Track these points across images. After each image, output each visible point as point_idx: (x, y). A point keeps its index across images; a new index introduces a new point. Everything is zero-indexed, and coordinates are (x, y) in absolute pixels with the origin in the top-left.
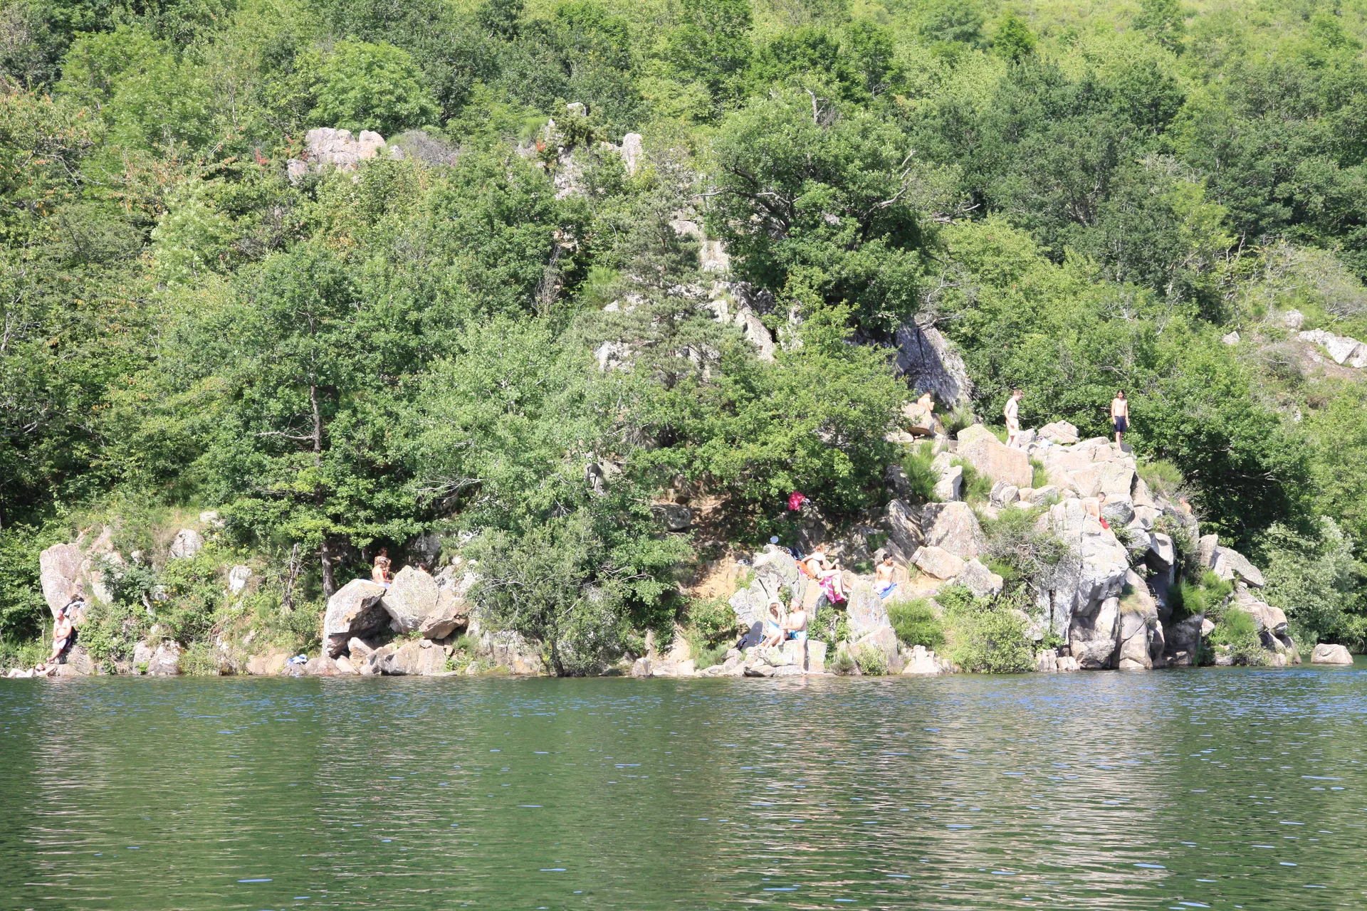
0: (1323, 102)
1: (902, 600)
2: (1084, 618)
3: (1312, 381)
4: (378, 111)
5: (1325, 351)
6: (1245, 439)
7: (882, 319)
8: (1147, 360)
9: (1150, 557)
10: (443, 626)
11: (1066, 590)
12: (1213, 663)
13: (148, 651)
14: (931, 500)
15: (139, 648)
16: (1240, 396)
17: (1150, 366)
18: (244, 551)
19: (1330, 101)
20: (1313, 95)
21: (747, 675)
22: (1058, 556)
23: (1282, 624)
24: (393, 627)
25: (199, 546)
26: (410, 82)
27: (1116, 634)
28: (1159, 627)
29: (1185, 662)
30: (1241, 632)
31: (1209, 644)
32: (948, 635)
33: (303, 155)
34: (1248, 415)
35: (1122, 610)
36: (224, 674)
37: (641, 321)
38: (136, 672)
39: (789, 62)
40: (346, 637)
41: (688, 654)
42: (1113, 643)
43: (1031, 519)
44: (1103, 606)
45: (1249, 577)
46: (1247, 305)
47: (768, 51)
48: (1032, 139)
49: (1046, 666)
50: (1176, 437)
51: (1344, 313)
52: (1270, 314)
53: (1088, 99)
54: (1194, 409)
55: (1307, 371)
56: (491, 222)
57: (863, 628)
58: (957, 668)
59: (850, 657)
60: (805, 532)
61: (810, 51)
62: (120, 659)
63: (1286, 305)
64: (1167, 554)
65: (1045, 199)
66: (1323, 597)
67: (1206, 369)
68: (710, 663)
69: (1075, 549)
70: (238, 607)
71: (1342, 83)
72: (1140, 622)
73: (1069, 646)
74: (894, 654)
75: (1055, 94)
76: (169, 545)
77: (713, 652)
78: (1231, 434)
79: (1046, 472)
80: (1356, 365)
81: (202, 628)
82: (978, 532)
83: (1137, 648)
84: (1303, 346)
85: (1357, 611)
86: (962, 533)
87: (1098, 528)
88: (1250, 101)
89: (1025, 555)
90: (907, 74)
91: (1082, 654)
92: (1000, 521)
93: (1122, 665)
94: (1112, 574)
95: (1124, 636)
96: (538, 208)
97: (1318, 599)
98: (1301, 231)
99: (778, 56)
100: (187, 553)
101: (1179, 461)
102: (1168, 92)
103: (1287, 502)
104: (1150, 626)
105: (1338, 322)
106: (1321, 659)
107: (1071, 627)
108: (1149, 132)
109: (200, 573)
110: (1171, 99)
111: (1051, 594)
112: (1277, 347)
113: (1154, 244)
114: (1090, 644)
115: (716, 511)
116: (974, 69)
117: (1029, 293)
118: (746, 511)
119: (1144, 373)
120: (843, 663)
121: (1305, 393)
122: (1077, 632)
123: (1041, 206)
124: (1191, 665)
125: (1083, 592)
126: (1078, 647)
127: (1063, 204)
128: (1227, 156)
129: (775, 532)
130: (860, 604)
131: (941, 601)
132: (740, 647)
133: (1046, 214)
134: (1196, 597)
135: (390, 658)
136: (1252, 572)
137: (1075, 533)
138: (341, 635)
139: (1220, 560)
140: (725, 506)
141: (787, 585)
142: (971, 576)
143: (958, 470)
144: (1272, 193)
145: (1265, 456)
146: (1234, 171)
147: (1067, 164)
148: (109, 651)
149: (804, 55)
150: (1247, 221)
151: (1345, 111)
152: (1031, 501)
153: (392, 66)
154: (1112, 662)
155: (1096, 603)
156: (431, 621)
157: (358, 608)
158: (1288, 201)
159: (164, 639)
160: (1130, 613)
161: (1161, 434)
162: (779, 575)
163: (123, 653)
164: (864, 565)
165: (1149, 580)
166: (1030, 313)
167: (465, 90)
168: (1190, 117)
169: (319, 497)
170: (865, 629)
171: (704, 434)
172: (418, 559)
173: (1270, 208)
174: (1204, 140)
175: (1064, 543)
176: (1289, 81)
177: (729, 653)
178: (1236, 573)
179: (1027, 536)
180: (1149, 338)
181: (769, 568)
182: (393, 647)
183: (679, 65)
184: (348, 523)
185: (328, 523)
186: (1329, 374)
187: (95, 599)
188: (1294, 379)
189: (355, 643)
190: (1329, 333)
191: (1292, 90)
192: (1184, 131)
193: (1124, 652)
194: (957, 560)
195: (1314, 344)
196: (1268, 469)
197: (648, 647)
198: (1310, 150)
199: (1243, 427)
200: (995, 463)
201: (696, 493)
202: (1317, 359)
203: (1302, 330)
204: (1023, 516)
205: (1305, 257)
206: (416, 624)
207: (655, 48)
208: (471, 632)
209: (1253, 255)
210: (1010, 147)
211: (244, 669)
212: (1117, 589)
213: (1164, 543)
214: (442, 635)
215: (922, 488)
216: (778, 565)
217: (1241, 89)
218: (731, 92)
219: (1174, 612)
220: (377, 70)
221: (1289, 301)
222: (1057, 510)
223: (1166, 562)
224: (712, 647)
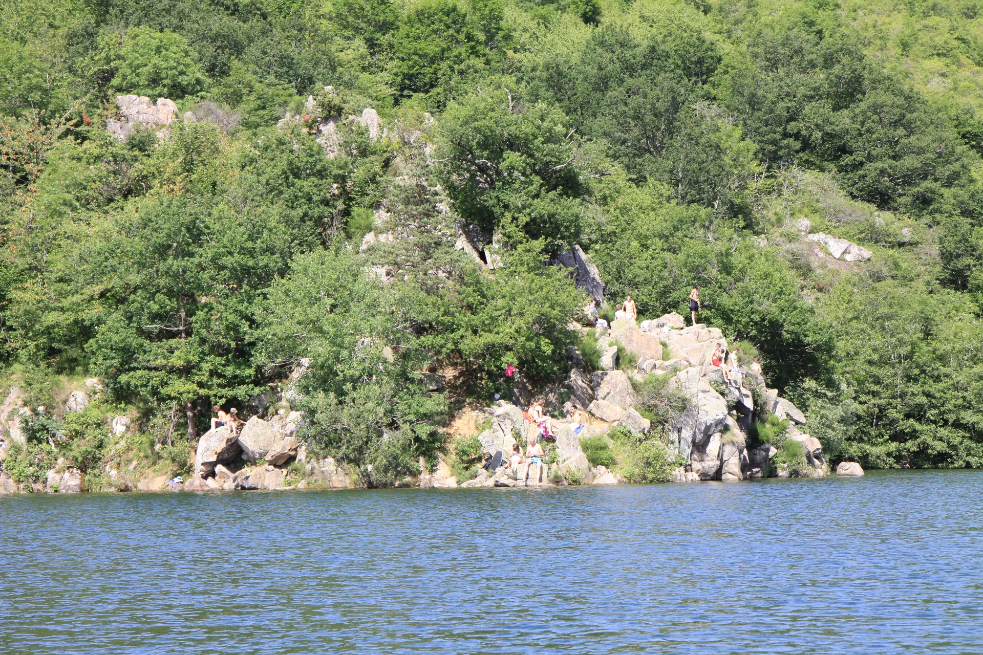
0: (820, 61)
1: (588, 436)
2: (700, 447)
3: (819, 271)
4: (165, 82)
5: (826, 249)
6: (794, 324)
7: (558, 245)
8: (726, 269)
9: (738, 406)
10: (281, 456)
11: (688, 428)
12: (777, 476)
13: (58, 477)
14: (598, 369)
15: (51, 474)
16: (790, 294)
17: (729, 274)
18: (123, 405)
19: (826, 61)
20: (814, 56)
21: (496, 486)
22: (684, 406)
23: (818, 449)
24: (244, 457)
25: (87, 403)
26: (188, 60)
27: (720, 457)
28: (745, 452)
29: (760, 475)
30: (794, 455)
31: (774, 463)
32: (619, 458)
33: (118, 117)
34: (795, 308)
35: (724, 441)
36: (121, 491)
37: (407, 250)
38: (50, 491)
39: (429, 26)
40: (214, 464)
41: (449, 473)
42: (718, 463)
43: (664, 382)
44: (711, 439)
45: (795, 418)
46: (770, 214)
47: (413, 17)
48: (615, 92)
49: (679, 478)
50: (748, 323)
51: (839, 221)
52: (787, 221)
53: (653, 59)
54: (760, 304)
55: (814, 265)
56: (287, 178)
57: (566, 455)
58: (625, 480)
59: (560, 473)
60: (515, 390)
61: (445, 18)
62: (35, 482)
63: (798, 215)
64: (749, 403)
65: (627, 136)
66: (833, 429)
67: (767, 275)
68: (467, 479)
69: (694, 401)
70: (122, 444)
71: (834, 48)
72: (735, 449)
73: (690, 465)
74: (586, 471)
75: (628, 54)
76: (65, 402)
77: (468, 472)
78: (785, 320)
79: (669, 348)
80: (849, 260)
81: (96, 460)
82: (631, 391)
83: (733, 466)
84: (811, 244)
85: (855, 439)
86: (620, 391)
87: (708, 387)
88: (768, 60)
89: (662, 407)
90: (513, 34)
91: (698, 470)
92: (645, 383)
93: (723, 477)
94: (717, 418)
95: (725, 458)
96: (318, 167)
97: (830, 431)
98: (806, 157)
99: (420, 21)
100: (79, 407)
101: (752, 339)
102: (710, 53)
103: (819, 366)
104: (741, 452)
105: (835, 227)
106: (843, 472)
107: (692, 453)
108: (696, 83)
109: (90, 422)
110: (712, 58)
111: (679, 431)
112: (793, 246)
113: (707, 172)
114: (703, 464)
115: (456, 378)
116: (564, 30)
117: (624, 210)
118: (477, 378)
119: (725, 279)
120: (556, 477)
121: (813, 280)
122: (695, 456)
123: (624, 142)
124: (763, 477)
125: (699, 430)
126: (696, 466)
127: (639, 140)
128: (754, 103)
129: (497, 391)
130: (564, 439)
131: (612, 436)
132: (486, 467)
133: (628, 147)
134: (766, 431)
135: (247, 478)
136: (799, 415)
137: (694, 390)
138: (210, 463)
139: (779, 406)
140: (462, 374)
141: (517, 427)
142: (630, 420)
143: (614, 349)
144: (785, 129)
145: (806, 336)
146: (757, 114)
147: (643, 111)
148: (27, 477)
149: (441, 21)
150: (769, 152)
151: (837, 69)
152: (663, 369)
153: (174, 49)
154: (717, 476)
155: (707, 438)
156: (274, 453)
157: (223, 445)
158: (797, 136)
159: (68, 468)
160: (729, 443)
161: (738, 321)
162: (512, 421)
163: (38, 477)
164: (556, 413)
165: (738, 420)
166: (624, 225)
167: (225, 65)
168: (726, 72)
169: (186, 371)
170: (568, 455)
171: (455, 326)
172: (253, 411)
173: (785, 142)
174: (737, 91)
175: (687, 397)
176: (796, 44)
177: (479, 472)
178: (788, 415)
179: (663, 392)
180: (728, 254)
181: (506, 416)
182: (247, 470)
183: (341, 24)
184: (209, 388)
185: (195, 386)
186: (830, 266)
187: (12, 440)
188: (805, 270)
189: (220, 468)
190: (829, 236)
191: (798, 51)
192: (723, 82)
193: (725, 469)
194: (619, 409)
195: (818, 243)
196: (808, 345)
197: (421, 469)
198: (812, 97)
199: (794, 317)
200: (637, 343)
201: (441, 366)
202: (821, 255)
203: (810, 233)
204: (661, 379)
205: (809, 177)
206: (262, 456)
207: (322, 11)
208: (300, 460)
209: (772, 176)
210: (598, 95)
211: (136, 487)
212: (720, 427)
213: (747, 396)
214: (280, 462)
215: (591, 361)
216: (512, 414)
217: (760, 50)
218: (385, 47)
219: (754, 442)
220: (164, 52)
221: (800, 211)
222: (682, 375)
223: (749, 409)
224: (467, 468)
